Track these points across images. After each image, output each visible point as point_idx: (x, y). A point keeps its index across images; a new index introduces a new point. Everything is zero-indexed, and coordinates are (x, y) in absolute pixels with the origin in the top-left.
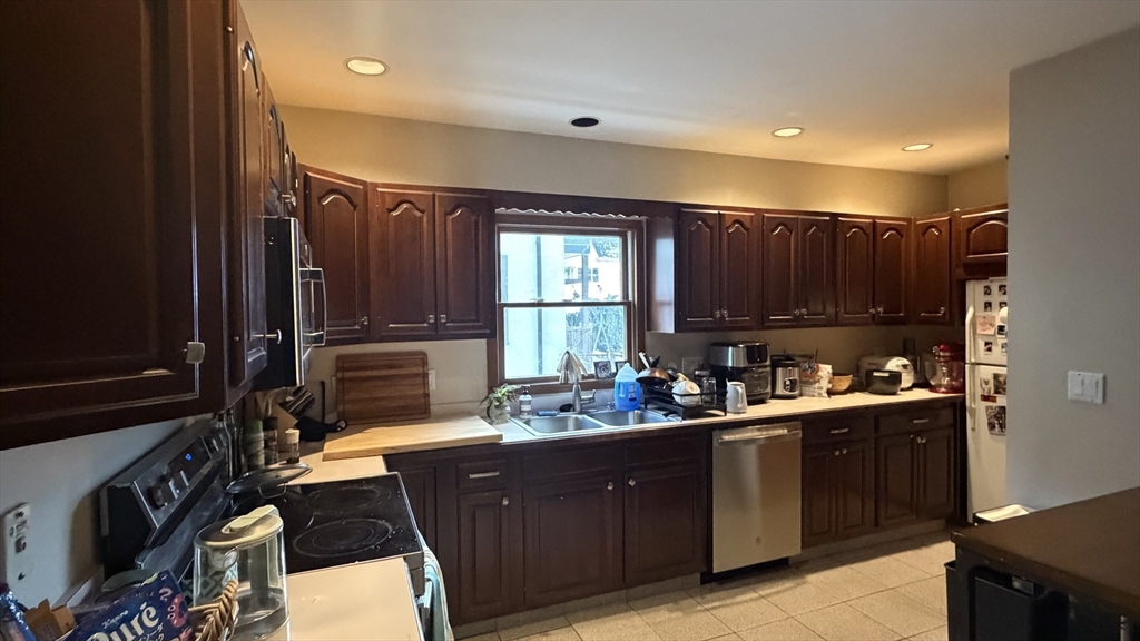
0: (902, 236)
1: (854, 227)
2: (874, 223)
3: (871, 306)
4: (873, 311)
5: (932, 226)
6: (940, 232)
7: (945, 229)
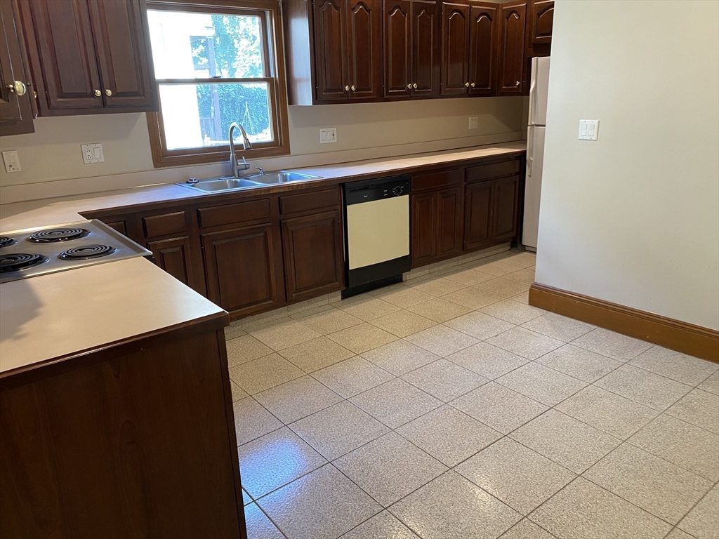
0: (491, 20)
1: (456, 11)
2: (471, 7)
3: (466, 79)
4: (467, 84)
5: (513, 11)
6: (519, 16)
7: (523, 14)
